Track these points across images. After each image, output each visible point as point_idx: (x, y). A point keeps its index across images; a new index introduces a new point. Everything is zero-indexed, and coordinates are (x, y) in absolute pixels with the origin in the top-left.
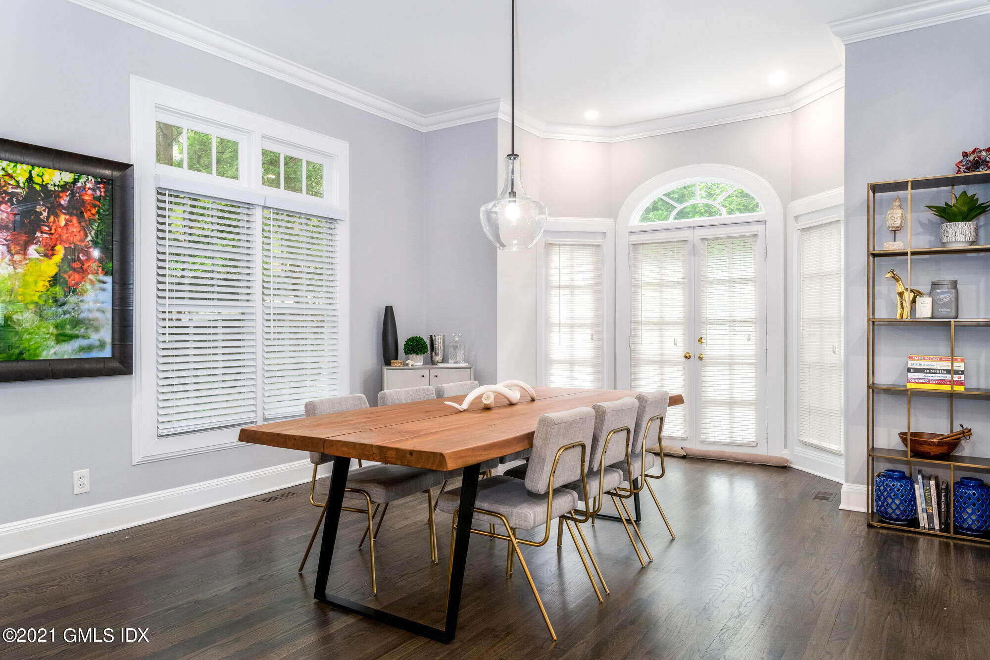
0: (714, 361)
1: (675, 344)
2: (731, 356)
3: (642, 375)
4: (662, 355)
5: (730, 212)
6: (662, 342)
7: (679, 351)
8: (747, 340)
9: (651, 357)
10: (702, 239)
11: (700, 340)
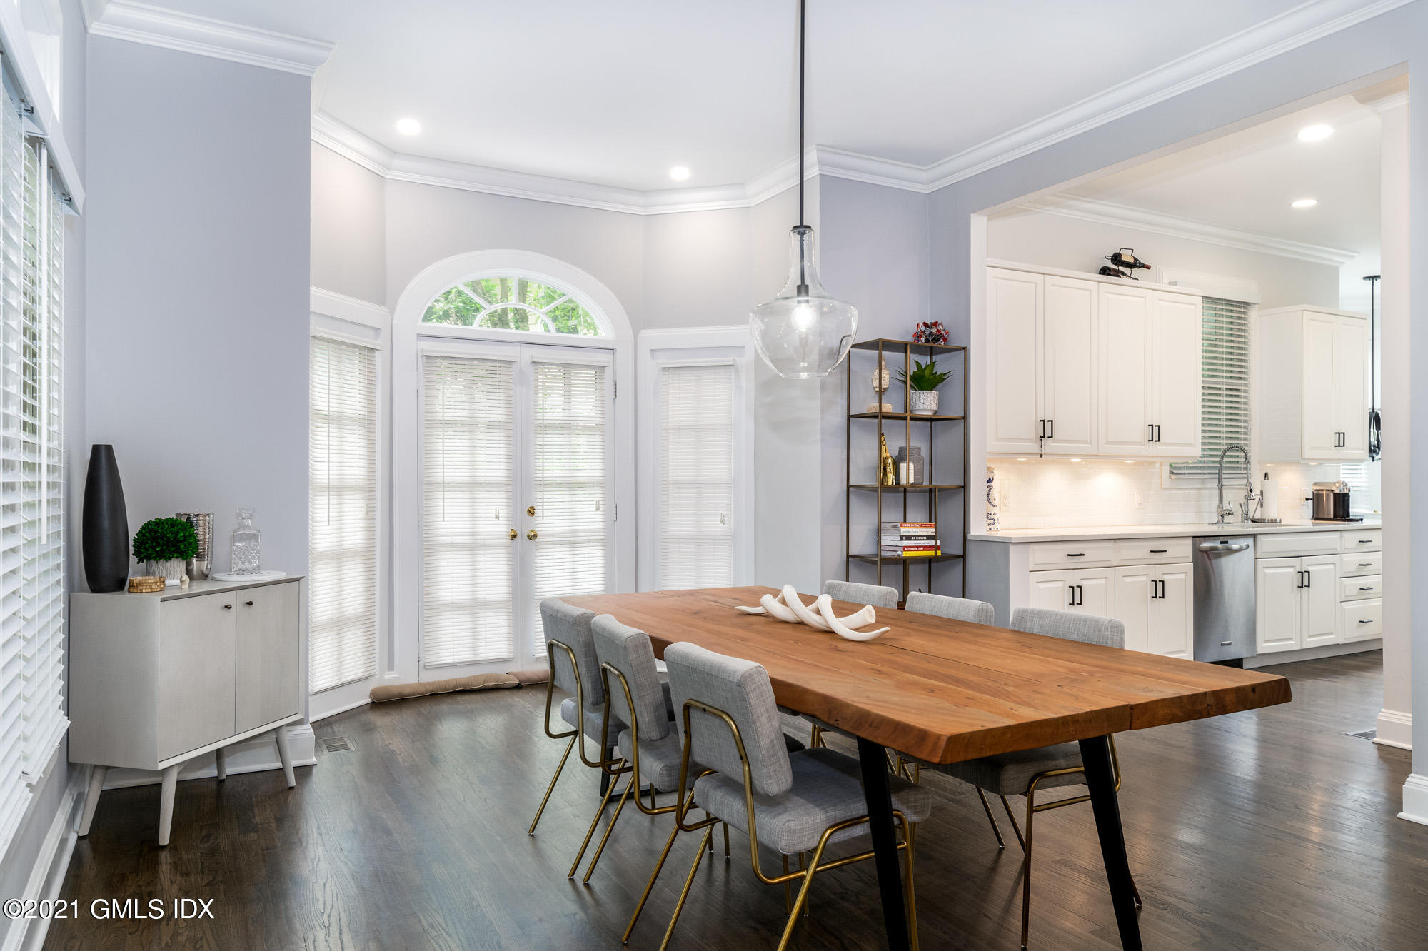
0: (550, 540)
1: (497, 517)
2: (574, 532)
3: (442, 568)
4: (473, 534)
5: (559, 330)
6: (473, 514)
7: (500, 529)
8: (594, 510)
9: (458, 540)
10: (534, 363)
11: (531, 512)
